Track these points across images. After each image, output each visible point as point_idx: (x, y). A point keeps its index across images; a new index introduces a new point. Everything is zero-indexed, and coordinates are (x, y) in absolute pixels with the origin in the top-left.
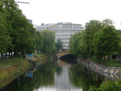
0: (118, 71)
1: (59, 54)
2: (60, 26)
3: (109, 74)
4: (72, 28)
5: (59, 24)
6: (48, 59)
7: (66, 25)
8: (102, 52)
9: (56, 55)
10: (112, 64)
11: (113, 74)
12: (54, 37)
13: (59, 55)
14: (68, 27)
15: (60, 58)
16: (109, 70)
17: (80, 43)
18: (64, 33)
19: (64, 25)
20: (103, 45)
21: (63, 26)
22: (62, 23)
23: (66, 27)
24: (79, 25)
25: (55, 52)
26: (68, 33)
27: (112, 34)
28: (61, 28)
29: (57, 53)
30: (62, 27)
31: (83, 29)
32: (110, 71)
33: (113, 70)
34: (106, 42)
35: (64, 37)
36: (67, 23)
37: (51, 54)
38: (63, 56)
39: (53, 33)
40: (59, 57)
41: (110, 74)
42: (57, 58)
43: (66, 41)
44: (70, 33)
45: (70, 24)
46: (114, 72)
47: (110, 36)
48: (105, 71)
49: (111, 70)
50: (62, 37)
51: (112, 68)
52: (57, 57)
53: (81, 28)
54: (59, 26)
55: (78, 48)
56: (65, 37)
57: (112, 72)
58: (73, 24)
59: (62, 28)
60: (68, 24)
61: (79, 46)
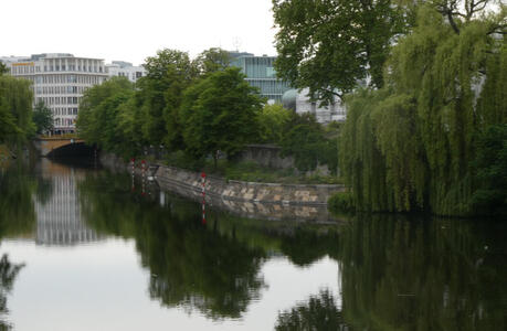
0: (265, 192)
1: (45, 143)
2: (41, 64)
3: (239, 201)
4: (77, 68)
5: (35, 57)
6: (14, 158)
7: (57, 60)
8: (215, 141)
9: (38, 146)
10: (245, 175)
11: (251, 201)
12: (30, 96)
13: (47, 147)
14: (64, 67)
15: (49, 156)
16: (238, 191)
17: (124, 115)
18: (54, 85)
19: (51, 60)
20: (216, 121)
21: (48, 64)
22: (44, 55)
23: (58, 68)
24: (96, 61)
25: (33, 139)
26: (66, 84)
27: (241, 90)
28: (42, 69)
29: (39, 140)
30: (45, 67)
31: (106, 72)
32: (242, 195)
33: (251, 190)
34: (224, 114)
35: (54, 96)
36: (59, 55)
37: (23, 144)
38: (58, 149)
39: (27, 83)
40: (46, 152)
41: (243, 201)
42: (40, 156)
43: (61, 106)
44: (72, 84)
45: (71, 59)
46: (255, 197)
47: (236, 96)
48: (226, 193)
49: (244, 191)
50: (48, 96)
51: (247, 186)
52: (39, 152)
53: (101, 69)
54: (37, 64)
55: (115, 129)
56: (58, 95)
57: (249, 196)
58: (80, 59)
59: (45, 70)
60: (63, 60)
61: (121, 124)
